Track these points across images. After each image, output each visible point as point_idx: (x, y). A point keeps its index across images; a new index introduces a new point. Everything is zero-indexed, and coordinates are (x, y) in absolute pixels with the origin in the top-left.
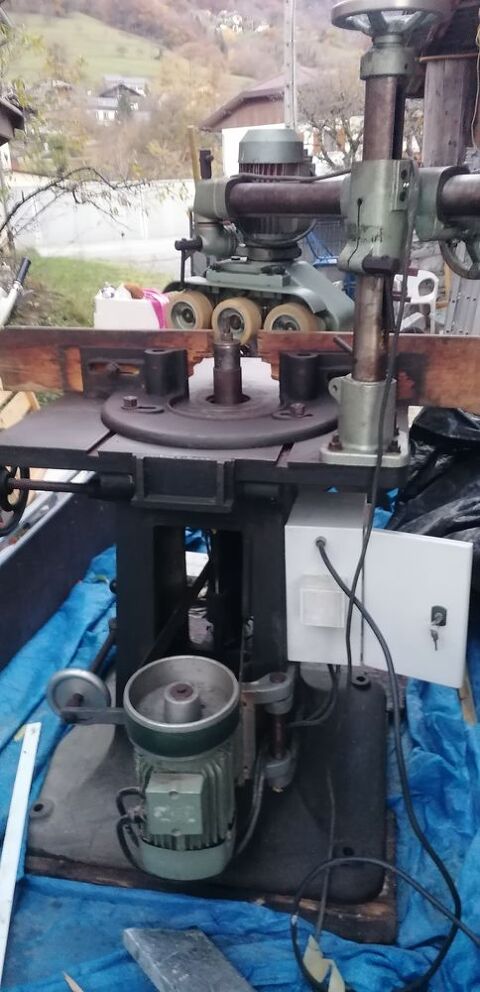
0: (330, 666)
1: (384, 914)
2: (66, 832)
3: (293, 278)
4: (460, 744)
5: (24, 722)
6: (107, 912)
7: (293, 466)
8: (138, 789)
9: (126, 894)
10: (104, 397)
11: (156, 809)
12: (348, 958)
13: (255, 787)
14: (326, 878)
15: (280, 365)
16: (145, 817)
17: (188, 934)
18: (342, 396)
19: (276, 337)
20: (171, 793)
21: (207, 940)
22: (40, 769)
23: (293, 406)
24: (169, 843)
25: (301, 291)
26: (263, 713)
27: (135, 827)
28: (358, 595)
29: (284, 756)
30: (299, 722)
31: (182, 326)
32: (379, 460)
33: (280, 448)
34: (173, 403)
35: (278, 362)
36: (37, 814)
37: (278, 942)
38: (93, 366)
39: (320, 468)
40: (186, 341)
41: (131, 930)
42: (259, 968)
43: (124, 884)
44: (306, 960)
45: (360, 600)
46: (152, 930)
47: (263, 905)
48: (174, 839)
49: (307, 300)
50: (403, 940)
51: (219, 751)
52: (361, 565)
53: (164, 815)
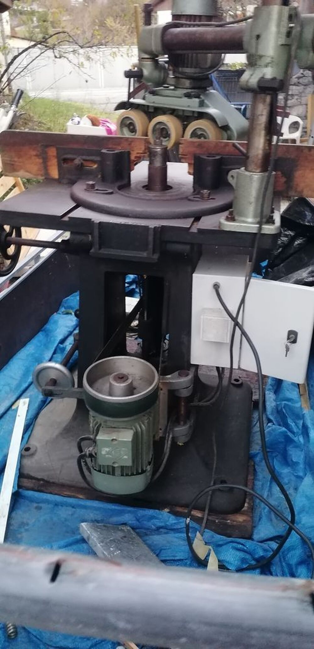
0: (218, 368)
1: (244, 521)
2: (45, 464)
3: (206, 101)
4: (298, 422)
5: (18, 398)
6: (70, 513)
7: (201, 231)
8: (92, 437)
9: (82, 503)
10: (72, 183)
11: (103, 449)
12: (221, 546)
13: (166, 441)
14: (209, 498)
15: (194, 164)
16: (96, 454)
17: (120, 527)
18: (237, 183)
19: (193, 143)
20: (113, 440)
21: (132, 532)
22: (29, 427)
23: (202, 191)
24: (110, 471)
25: (212, 111)
26: (173, 395)
27: (88, 460)
28: (240, 320)
29: (185, 423)
30: (195, 403)
31: (127, 134)
32: (260, 229)
33: (192, 219)
34: (120, 188)
35: (193, 162)
36: (27, 453)
37: (177, 535)
38: (65, 160)
39: (219, 233)
40: (130, 144)
41: (85, 523)
42: (164, 549)
43: (81, 497)
44: (194, 546)
45: (241, 323)
46: (98, 524)
47: (168, 512)
48: (114, 468)
49: (215, 116)
50: (256, 537)
51: (144, 416)
52: (243, 301)
53: (108, 453)
